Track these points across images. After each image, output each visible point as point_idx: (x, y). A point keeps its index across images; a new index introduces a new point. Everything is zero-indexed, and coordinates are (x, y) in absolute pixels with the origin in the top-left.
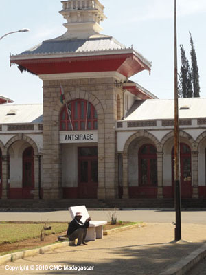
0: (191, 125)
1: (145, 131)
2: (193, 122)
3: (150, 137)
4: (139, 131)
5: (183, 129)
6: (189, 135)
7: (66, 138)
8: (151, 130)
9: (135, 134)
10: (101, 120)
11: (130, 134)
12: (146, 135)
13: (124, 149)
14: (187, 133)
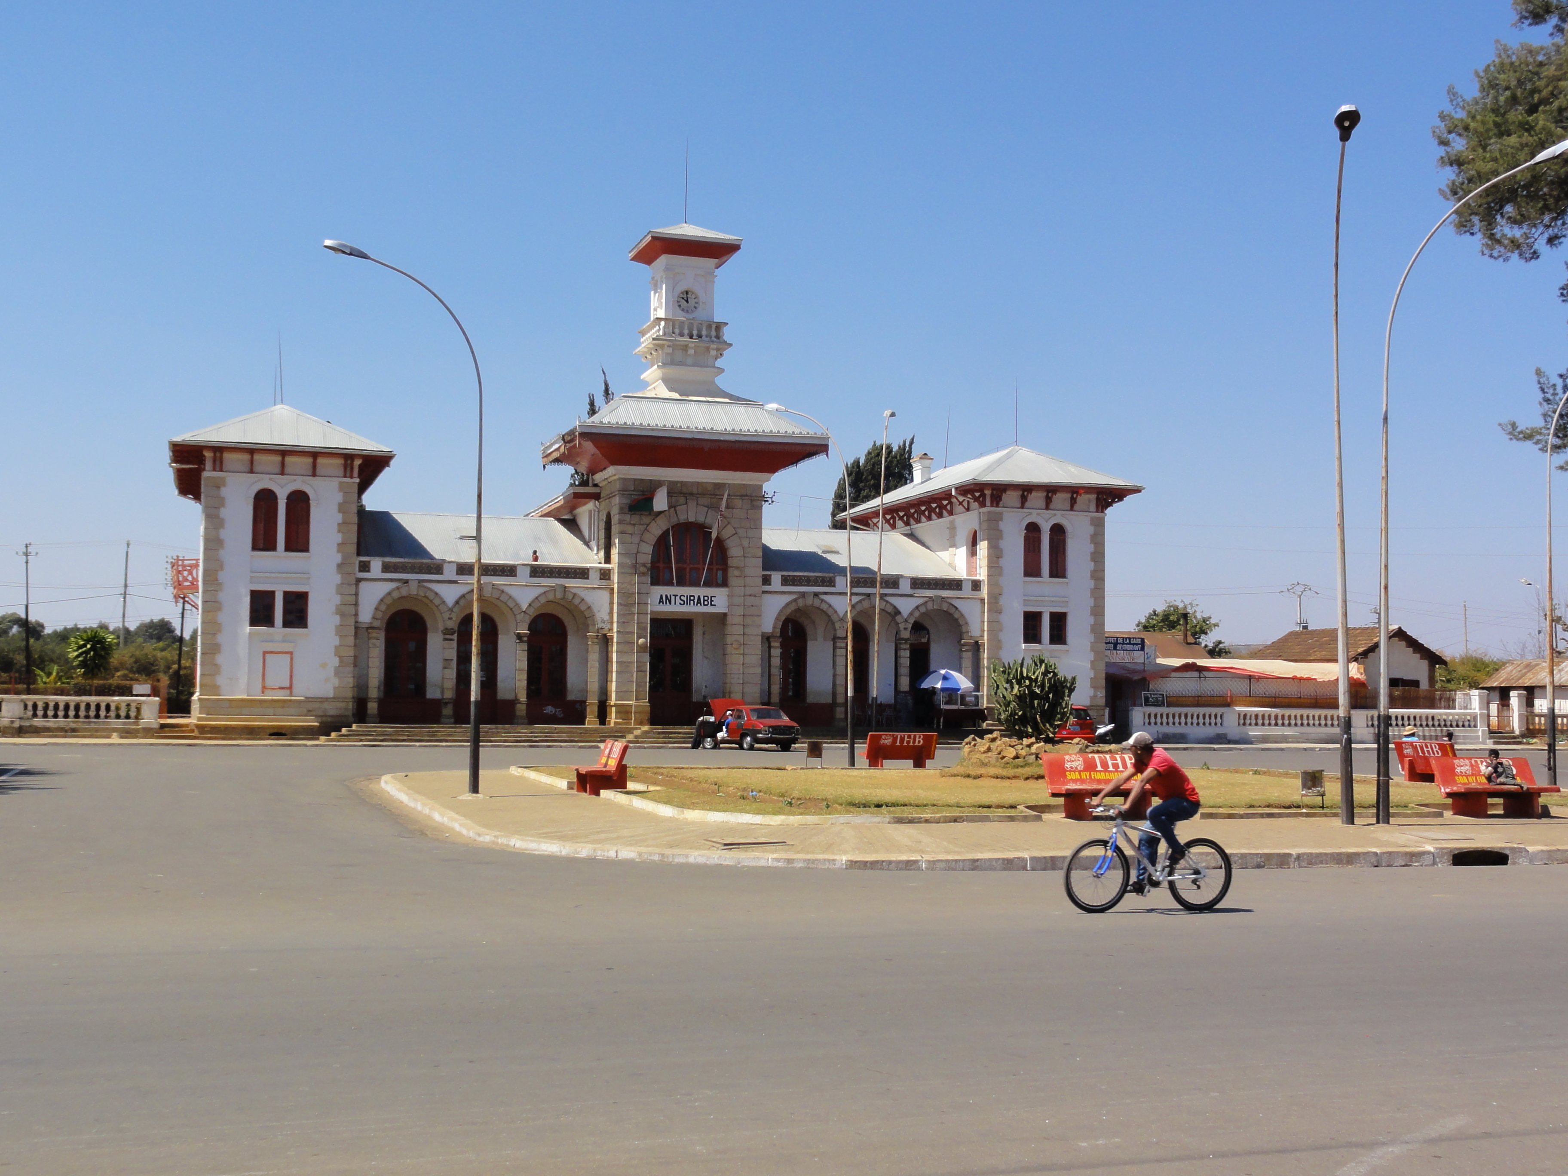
0: (898, 588)
1: (816, 595)
2: (902, 583)
3: (824, 607)
4: (803, 595)
5: (886, 595)
6: (895, 607)
7: (661, 601)
8: (825, 593)
9: (795, 600)
10: (737, 568)
11: (788, 598)
12: (817, 603)
13: (774, 627)
14: (891, 604)
